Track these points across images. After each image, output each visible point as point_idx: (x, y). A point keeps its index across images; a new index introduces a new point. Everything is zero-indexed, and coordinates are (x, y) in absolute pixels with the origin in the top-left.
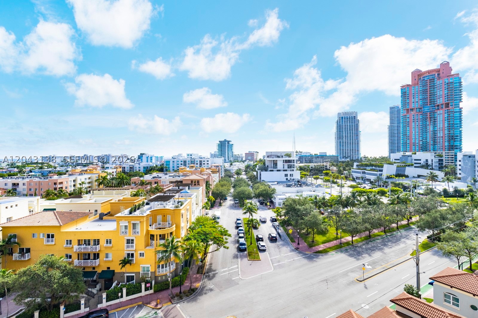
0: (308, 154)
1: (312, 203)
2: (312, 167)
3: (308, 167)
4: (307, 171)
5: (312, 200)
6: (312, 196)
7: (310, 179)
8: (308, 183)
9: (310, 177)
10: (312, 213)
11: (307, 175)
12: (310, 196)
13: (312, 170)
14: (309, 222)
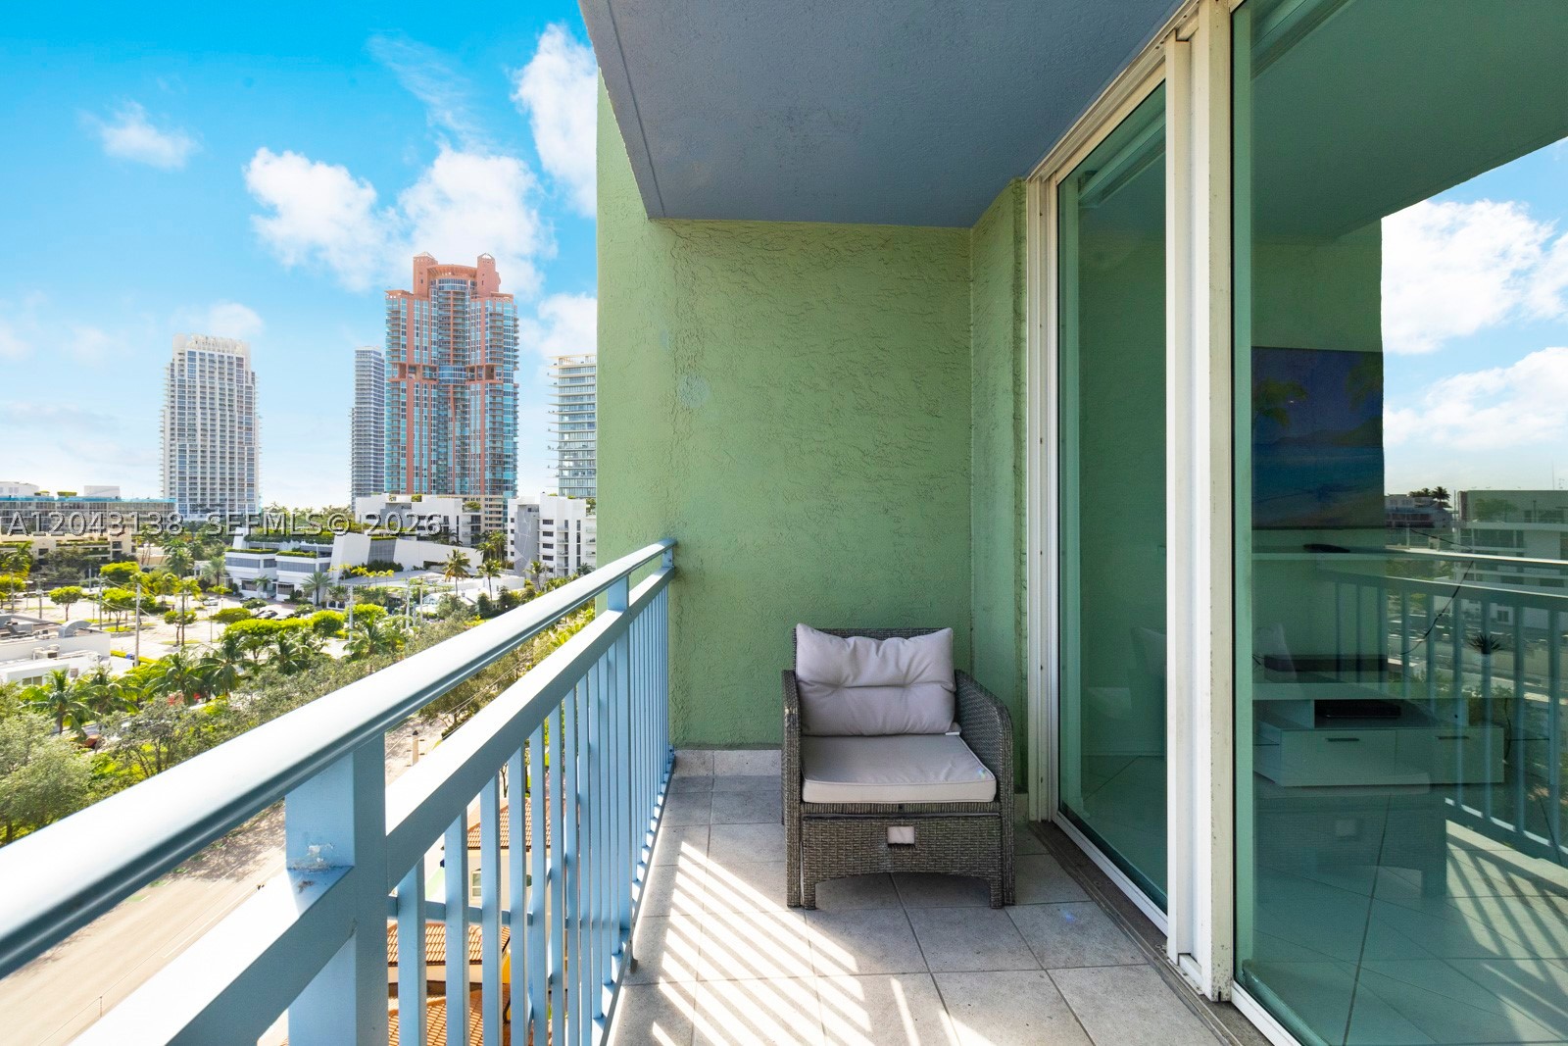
0: (22, 494)
1: (39, 708)
2: (42, 551)
3: (23, 551)
4: (17, 566)
5: (38, 694)
6: (38, 680)
7: (34, 602)
8: (20, 623)
9: (31, 596)
10: (39, 750)
11: (18, 588)
12: (27, 681)
13: (42, 562)
14: (21, 797)
